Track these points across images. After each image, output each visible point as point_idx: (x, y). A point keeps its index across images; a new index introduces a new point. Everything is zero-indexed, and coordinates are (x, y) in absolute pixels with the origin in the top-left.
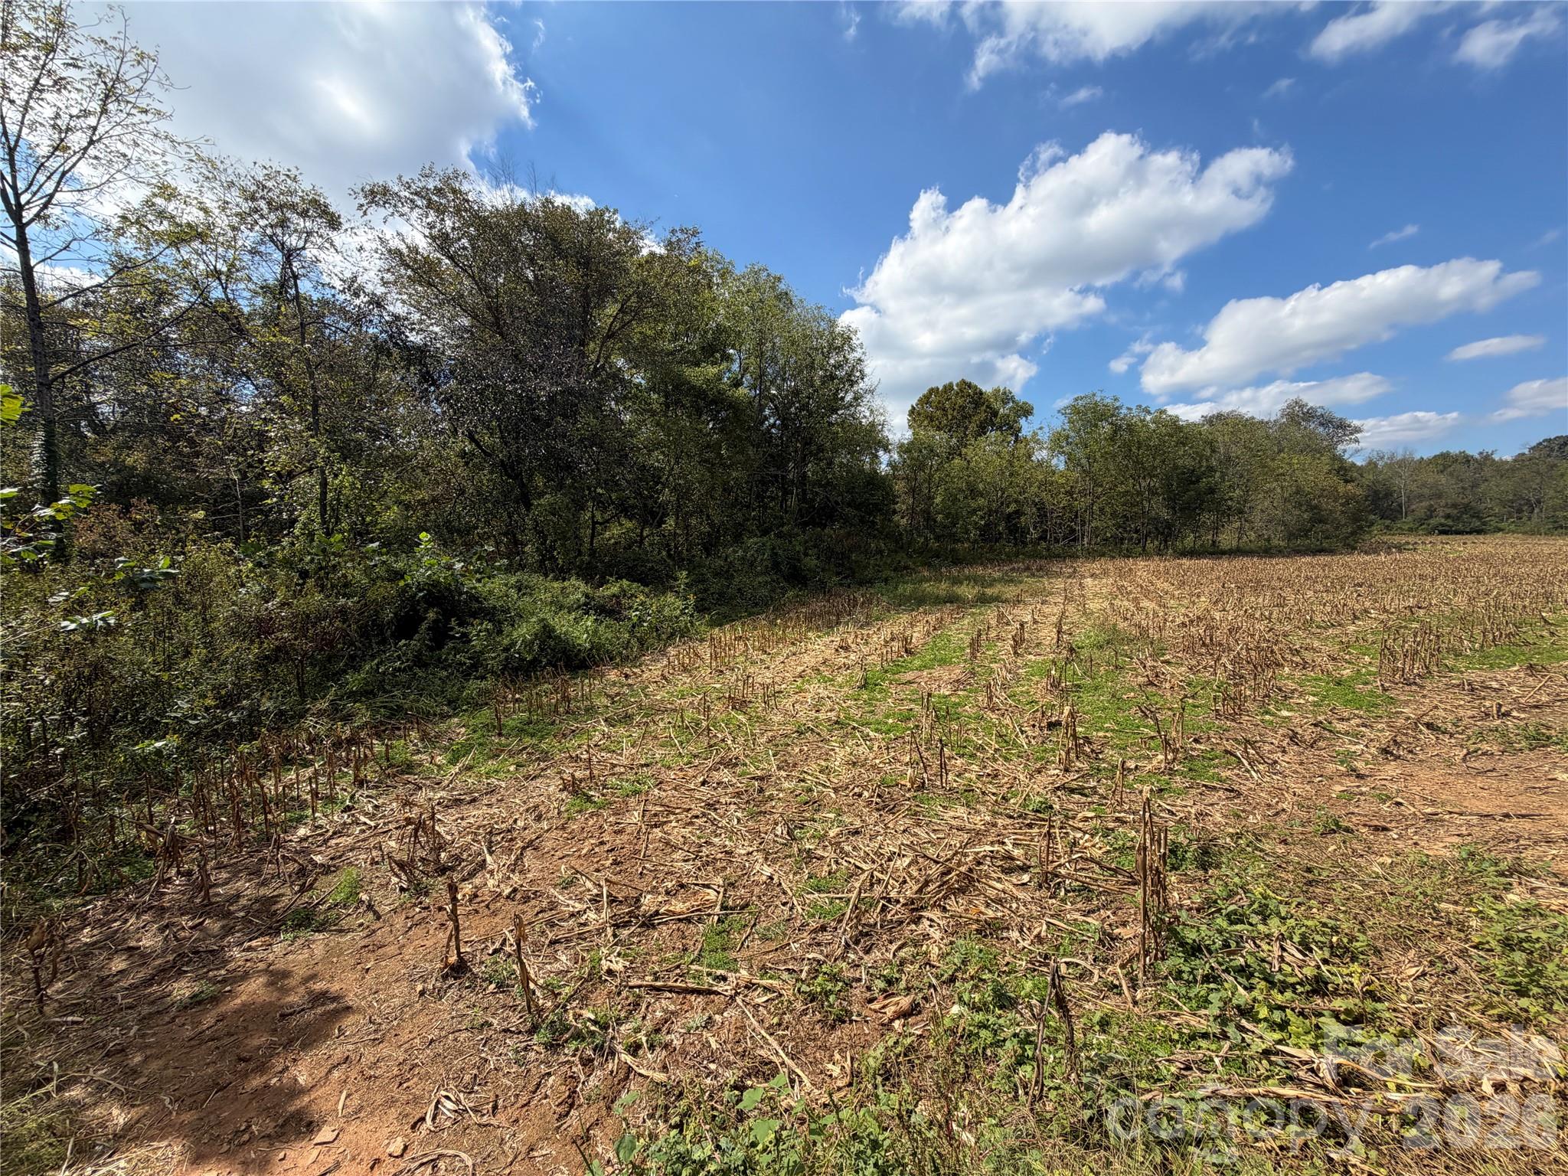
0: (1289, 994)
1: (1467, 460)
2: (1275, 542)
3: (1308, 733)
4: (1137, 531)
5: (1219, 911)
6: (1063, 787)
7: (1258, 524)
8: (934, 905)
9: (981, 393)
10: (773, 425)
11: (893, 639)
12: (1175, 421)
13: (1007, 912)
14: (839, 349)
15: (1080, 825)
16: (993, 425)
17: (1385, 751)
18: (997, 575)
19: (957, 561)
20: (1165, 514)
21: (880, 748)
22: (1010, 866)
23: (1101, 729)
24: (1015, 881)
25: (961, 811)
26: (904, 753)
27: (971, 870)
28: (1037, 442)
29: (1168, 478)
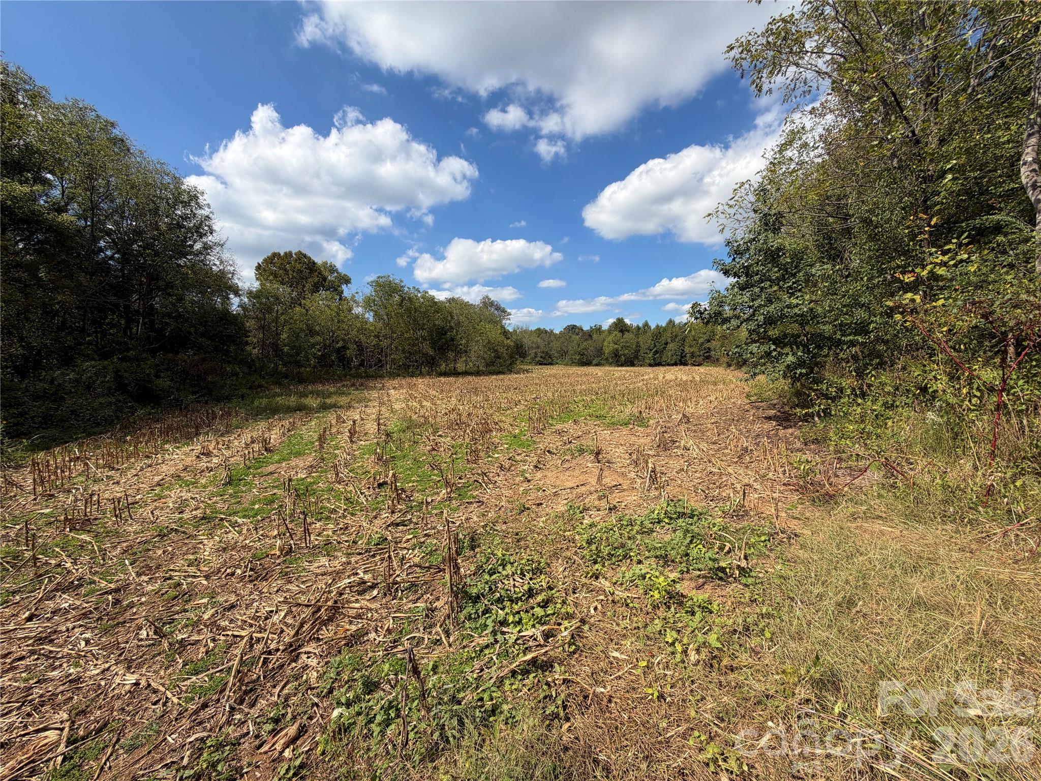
0: (520, 603)
1: (546, 332)
2: (481, 368)
3: (507, 464)
4: (417, 361)
5: (484, 571)
6: (392, 524)
7: (473, 359)
8: (310, 639)
9: (314, 263)
10: (112, 258)
11: (253, 442)
12: (433, 298)
13: (365, 621)
14: (186, 204)
15: (405, 545)
16: (323, 287)
17: (536, 467)
18: (332, 390)
19: (302, 381)
20: (431, 352)
21: (248, 530)
22: (363, 588)
23: (410, 482)
24: (368, 597)
25: (324, 561)
26: (272, 529)
27: (336, 602)
28: (355, 302)
29: (431, 331)
